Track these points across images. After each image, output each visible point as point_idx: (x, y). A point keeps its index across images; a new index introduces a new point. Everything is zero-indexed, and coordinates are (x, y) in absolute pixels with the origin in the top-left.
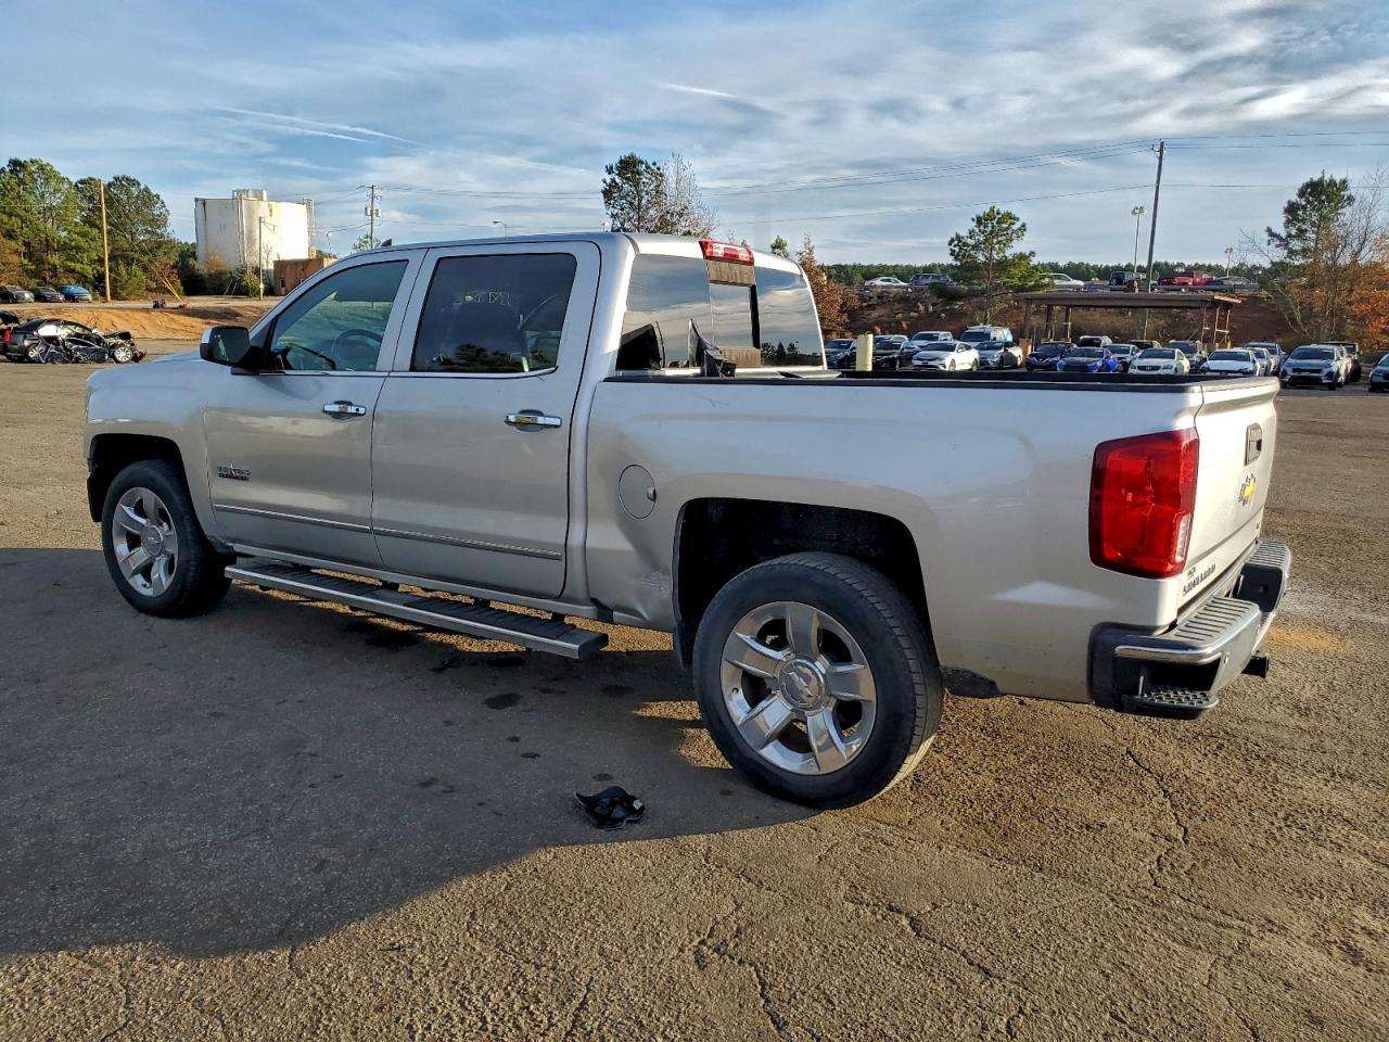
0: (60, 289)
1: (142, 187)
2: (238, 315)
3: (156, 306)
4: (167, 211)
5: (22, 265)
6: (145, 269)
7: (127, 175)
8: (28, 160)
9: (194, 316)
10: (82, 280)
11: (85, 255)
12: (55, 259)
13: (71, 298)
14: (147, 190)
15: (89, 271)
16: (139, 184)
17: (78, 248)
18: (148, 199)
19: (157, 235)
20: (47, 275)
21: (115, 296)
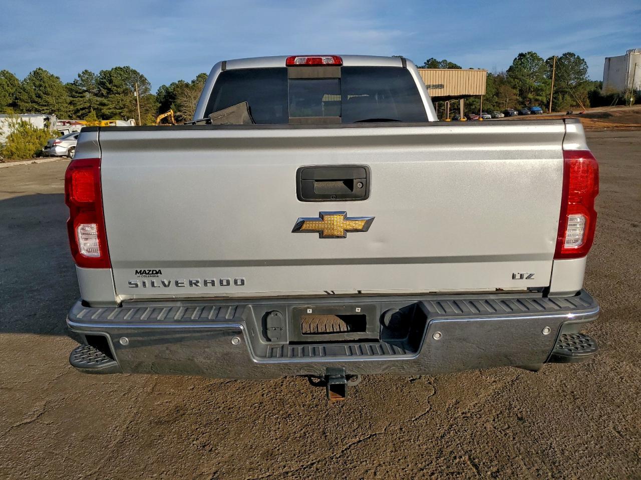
0: (530, 109)
1: (576, 57)
2: (611, 115)
3: (568, 113)
4: (587, 66)
5: (517, 99)
6: (572, 96)
7: (570, 52)
8: (527, 53)
9: (585, 118)
10: (541, 104)
11: (544, 92)
12: (530, 96)
13: (533, 113)
14: (578, 57)
15: (545, 100)
16: (575, 55)
17: (542, 90)
18: (579, 61)
19: (580, 79)
20: (527, 103)
21: (553, 110)
